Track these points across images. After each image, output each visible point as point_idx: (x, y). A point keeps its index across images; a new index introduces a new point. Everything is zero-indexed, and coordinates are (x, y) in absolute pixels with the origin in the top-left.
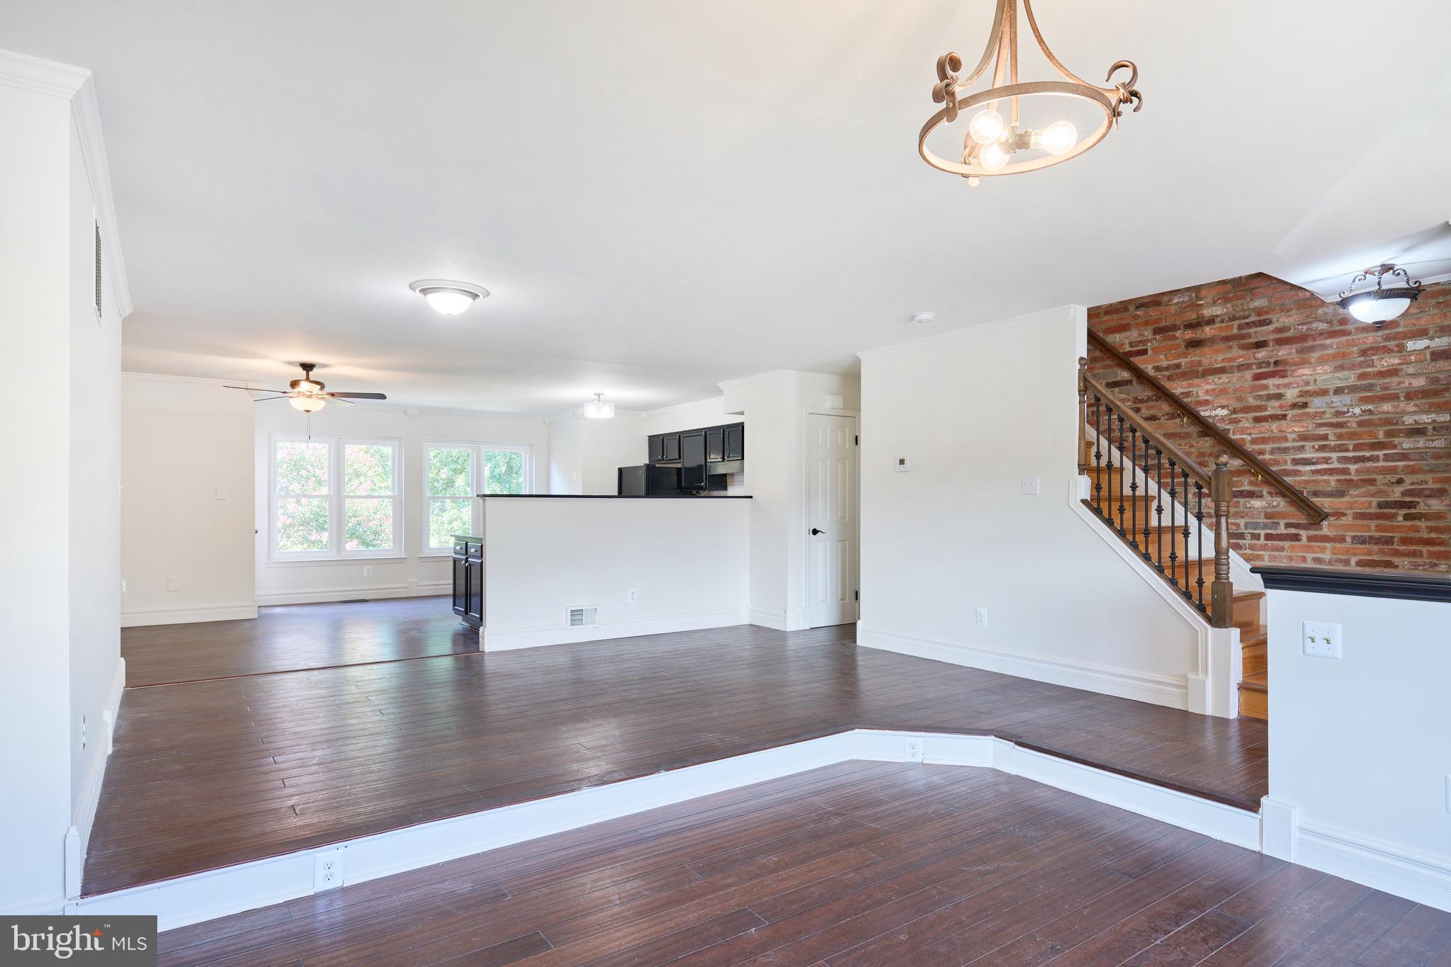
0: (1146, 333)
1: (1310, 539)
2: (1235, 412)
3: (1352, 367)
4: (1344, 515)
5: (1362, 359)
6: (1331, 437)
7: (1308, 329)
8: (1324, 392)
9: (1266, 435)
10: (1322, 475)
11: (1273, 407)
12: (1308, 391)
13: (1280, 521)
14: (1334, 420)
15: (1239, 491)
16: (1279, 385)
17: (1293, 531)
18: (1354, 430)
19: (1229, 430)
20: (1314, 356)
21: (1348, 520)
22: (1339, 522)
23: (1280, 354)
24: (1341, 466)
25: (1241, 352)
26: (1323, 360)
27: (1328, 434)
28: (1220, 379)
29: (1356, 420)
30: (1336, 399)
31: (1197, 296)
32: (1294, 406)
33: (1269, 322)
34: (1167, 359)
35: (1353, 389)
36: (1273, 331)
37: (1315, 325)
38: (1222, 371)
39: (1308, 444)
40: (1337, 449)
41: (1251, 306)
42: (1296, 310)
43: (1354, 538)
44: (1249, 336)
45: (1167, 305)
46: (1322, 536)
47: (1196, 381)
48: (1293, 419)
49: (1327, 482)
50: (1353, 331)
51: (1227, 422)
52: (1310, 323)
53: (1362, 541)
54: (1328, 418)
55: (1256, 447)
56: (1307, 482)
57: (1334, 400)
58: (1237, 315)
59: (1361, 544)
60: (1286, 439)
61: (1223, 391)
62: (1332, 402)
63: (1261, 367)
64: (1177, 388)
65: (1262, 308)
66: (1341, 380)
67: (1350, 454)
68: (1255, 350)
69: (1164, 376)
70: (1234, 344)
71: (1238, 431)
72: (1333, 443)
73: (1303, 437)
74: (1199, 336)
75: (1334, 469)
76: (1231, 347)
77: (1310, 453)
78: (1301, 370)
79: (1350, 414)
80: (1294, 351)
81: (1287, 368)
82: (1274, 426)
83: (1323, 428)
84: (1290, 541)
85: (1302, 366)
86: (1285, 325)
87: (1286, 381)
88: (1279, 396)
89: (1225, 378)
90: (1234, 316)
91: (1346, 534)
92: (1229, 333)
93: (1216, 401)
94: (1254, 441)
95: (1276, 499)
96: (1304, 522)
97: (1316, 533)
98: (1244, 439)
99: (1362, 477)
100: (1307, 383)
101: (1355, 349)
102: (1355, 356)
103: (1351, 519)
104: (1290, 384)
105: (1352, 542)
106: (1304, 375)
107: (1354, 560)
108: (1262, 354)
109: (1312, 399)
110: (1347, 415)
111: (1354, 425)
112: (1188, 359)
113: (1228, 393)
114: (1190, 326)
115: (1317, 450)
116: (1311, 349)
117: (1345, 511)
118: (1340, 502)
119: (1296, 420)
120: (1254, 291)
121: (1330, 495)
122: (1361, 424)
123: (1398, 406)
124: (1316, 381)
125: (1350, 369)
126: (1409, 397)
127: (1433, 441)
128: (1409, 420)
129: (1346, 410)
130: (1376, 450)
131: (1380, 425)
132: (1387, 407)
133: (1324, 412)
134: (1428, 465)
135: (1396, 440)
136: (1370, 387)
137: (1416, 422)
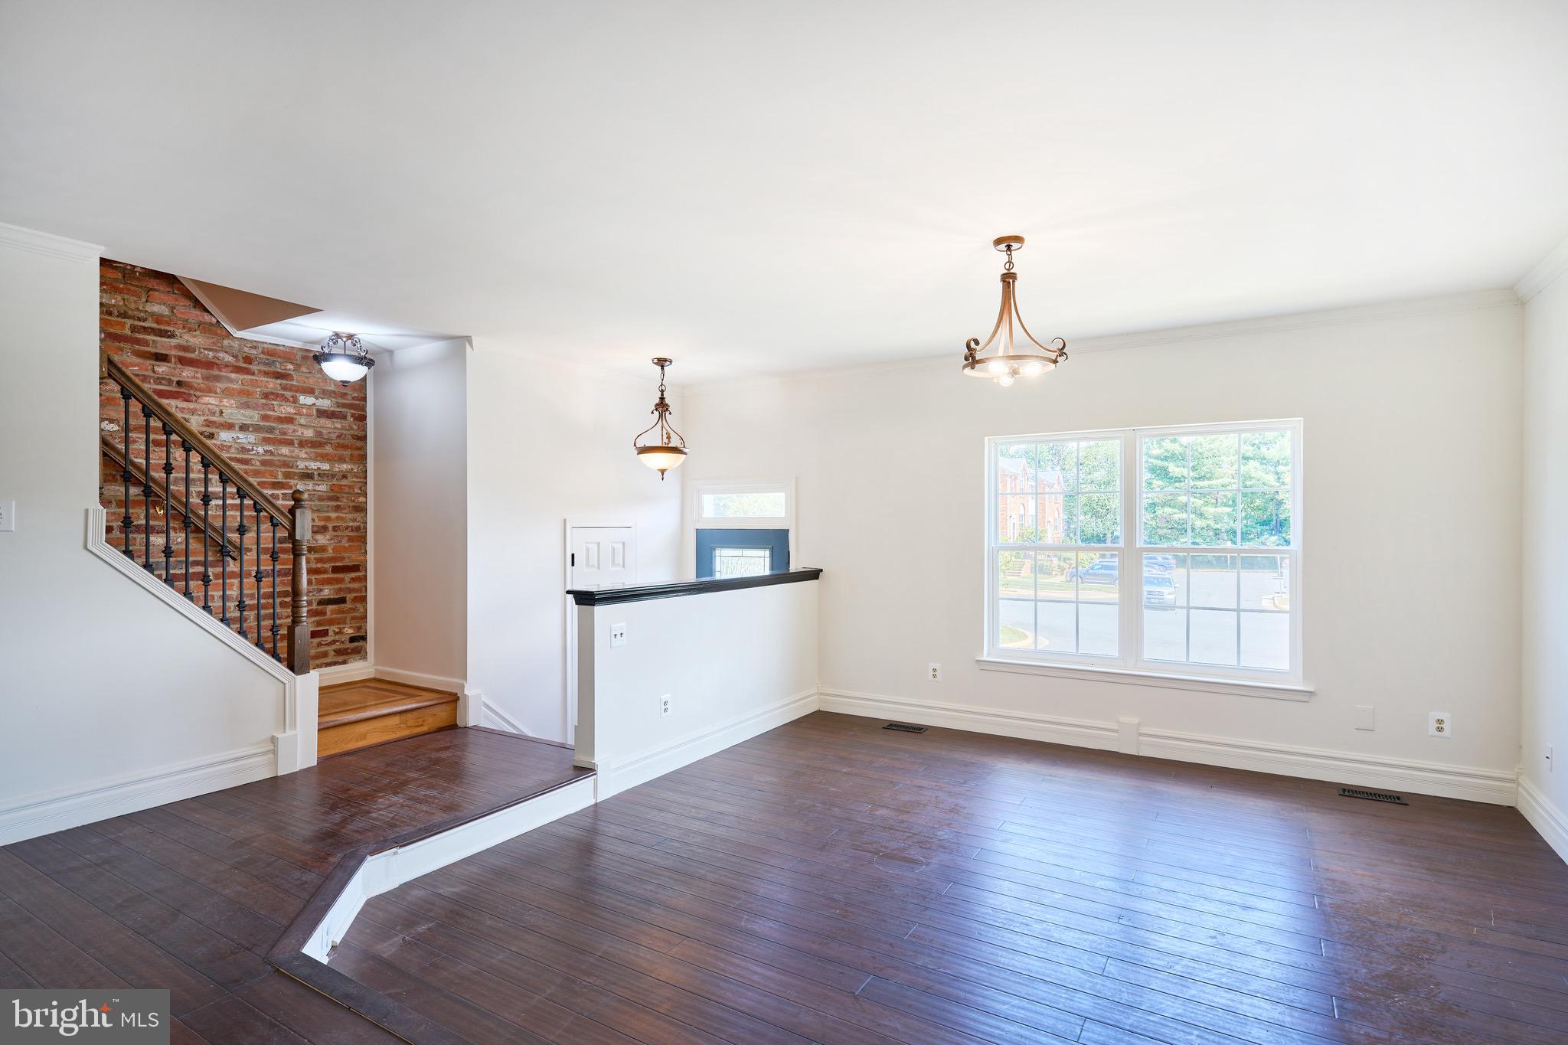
1: (216, 576)
3: (255, 408)
4: (250, 550)
5: (264, 401)
7: (214, 357)
8: (230, 427)
10: (229, 510)
12: (215, 422)
13: (185, 558)
14: (240, 456)
16: (184, 408)
17: (200, 568)
18: (257, 468)
20: (220, 386)
23: (184, 374)
26: (228, 393)
29: (260, 458)
33: (172, 336)
35: (257, 429)
36: (175, 347)
37: (221, 355)
41: (147, 308)
42: (201, 333)
43: (258, 572)
44: (146, 343)
49: (234, 517)
50: (256, 372)
52: (215, 350)
54: (233, 453)
57: (240, 436)
58: (130, 312)
62: (237, 437)
63: (161, 384)
65: (162, 316)
66: (246, 417)
68: (153, 362)
70: (127, 346)
76: (121, 350)
78: (207, 398)
79: (254, 452)
80: (199, 375)
81: (192, 392)
82: (178, 453)
84: (197, 580)
85: (207, 394)
86: (190, 344)
87: (192, 406)
91: (251, 568)
92: (119, 332)
100: (214, 414)
101: (258, 390)
102: (257, 396)
104: (195, 410)
106: (209, 404)
108: (162, 369)
109: (218, 430)
110: (252, 453)
111: (258, 463)
116: (217, 378)
117: (250, 547)
120: (151, 292)
122: (264, 463)
123: (293, 451)
124: (222, 413)
125: (254, 409)
126: (302, 444)
127: (319, 485)
128: (301, 465)
129: (251, 448)
130: (277, 489)
131: (280, 467)
132: (285, 450)
133: (231, 446)
134: (315, 505)
135: (292, 482)
136: (271, 430)
137: (306, 467)
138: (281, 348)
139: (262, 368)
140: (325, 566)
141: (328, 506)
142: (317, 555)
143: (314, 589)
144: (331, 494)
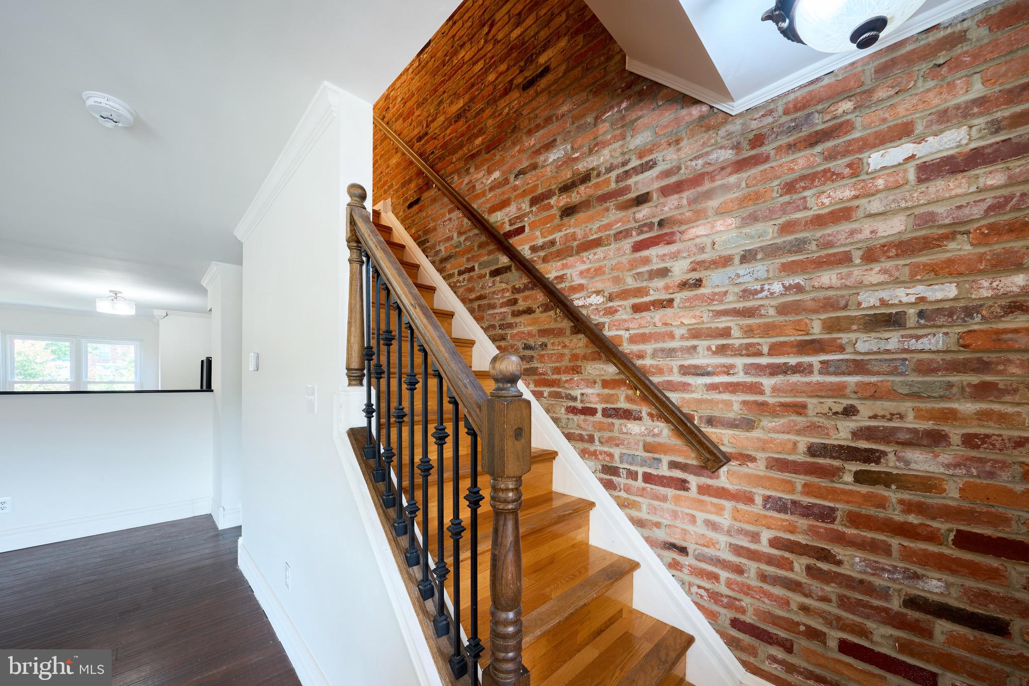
0: (524, 206)
1: (702, 490)
2: (611, 299)
4: (753, 459)
5: (787, 198)
6: (735, 332)
7: (703, 166)
8: (725, 262)
9: (647, 331)
10: (720, 392)
11: (657, 290)
12: (704, 262)
13: (662, 456)
14: (740, 305)
15: (614, 409)
16: (664, 255)
17: (678, 474)
18: (770, 320)
19: (604, 324)
20: (713, 203)
21: (758, 468)
22: (744, 469)
23: (667, 209)
24: (749, 379)
25: (621, 214)
26: (725, 210)
27: (730, 328)
28: (595, 254)
29: (774, 303)
30: (742, 270)
31: (572, 148)
32: (684, 285)
33: (653, 165)
34: (543, 236)
35: (771, 251)
36: (657, 177)
37: (713, 156)
38: (597, 243)
39: (702, 344)
40: (744, 352)
41: (632, 147)
42: (690, 138)
43: (767, 499)
44: (629, 189)
45: (543, 167)
46: (718, 488)
47: (570, 260)
48: (681, 305)
49: (728, 404)
50: (773, 153)
51: (601, 314)
52: (707, 153)
53: (781, 507)
54: (732, 302)
55: (635, 348)
56: (700, 402)
57: (741, 272)
58: (615, 162)
59: (779, 511)
60: (672, 336)
61: (599, 271)
62: (738, 276)
63: (642, 232)
64: (551, 271)
65: (646, 145)
66: (752, 237)
67: (764, 361)
68: (635, 209)
69: (539, 257)
70: (611, 204)
71: (614, 325)
72: (737, 343)
73: (696, 334)
74: (574, 200)
75: (737, 384)
76: (607, 210)
77: (704, 357)
78: (693, 230)
79: (765, 293)
80: (685, 202)
81: (675, 229)
82: (657, 316)
83: (724, 319)
84: (675, 489)
85: (696, 224)
86: (675, 164)
87: (673, 248)
88: (664, 273)
89: (600, 251)
90: (612, 164)
91: (754, 490)
92: (606, 190)
93: (590, 286)
94: (633, 340)
95: (658, 423)
96: (695, 462)
97: (710, 482)
98: (620, 337)
99: (782, 400)
100: (702, 249)
101: (776, 182)
102: (775, 195)
103: (763, 467)
104: (679, 252)
105: (764, 507)
106: (697, 237)
107: (766, 535)
108: (643, 212)
109: (708, 273)
110: (760, 295)
111: (772, 312)
112: (562, 234)
113: (604, 273)
114: (566, 188)
115: (714, 353)
116: (708, 195)
117: (753, 453)
118: (747, 438)
119: (686, 307)
120: (635, 124)
121: (733, 425)
122: (783, 310)
123: (849, 275)
124: (714, 244)
125: (766, 219)
126: (870, 256)
127: (918, 338)
128: (869, 300)
129: (759, 288)
130: (808, 354)
131: (815, 311)
132: (828, 277)
133: (726, 292)
134: (905, 384)
135: (844, 337)
136: (799, 246)
137: (883, 303)
138: (826, 81)
139: (784, 140)
140: (935, 524)
141: (950, 385)
142: (906, 496)
143: (895, 567)
144: (961, 357)
